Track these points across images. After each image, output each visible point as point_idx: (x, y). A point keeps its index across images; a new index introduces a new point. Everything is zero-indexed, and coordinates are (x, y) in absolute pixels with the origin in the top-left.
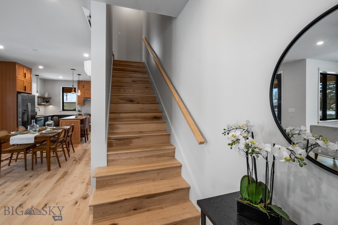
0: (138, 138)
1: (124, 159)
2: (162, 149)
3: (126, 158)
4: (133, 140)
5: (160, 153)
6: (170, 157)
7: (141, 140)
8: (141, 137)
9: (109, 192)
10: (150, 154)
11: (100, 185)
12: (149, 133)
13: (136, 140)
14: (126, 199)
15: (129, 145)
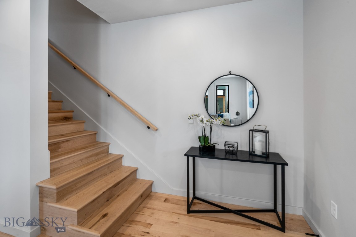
0: (67, 141)
1: (67, 165)
2: (101, 146)
3: (68, 163)
4: (62, 145)
5: (98, 151)
6: (105, 153)
7: (70, 143)
8: (70, 140)
9: (77, 197)
10: (90, 154)
11: (60, 196)
12: (79, 134)
13: (66, 143)
14: (104, 192)
15: (57, 151)
